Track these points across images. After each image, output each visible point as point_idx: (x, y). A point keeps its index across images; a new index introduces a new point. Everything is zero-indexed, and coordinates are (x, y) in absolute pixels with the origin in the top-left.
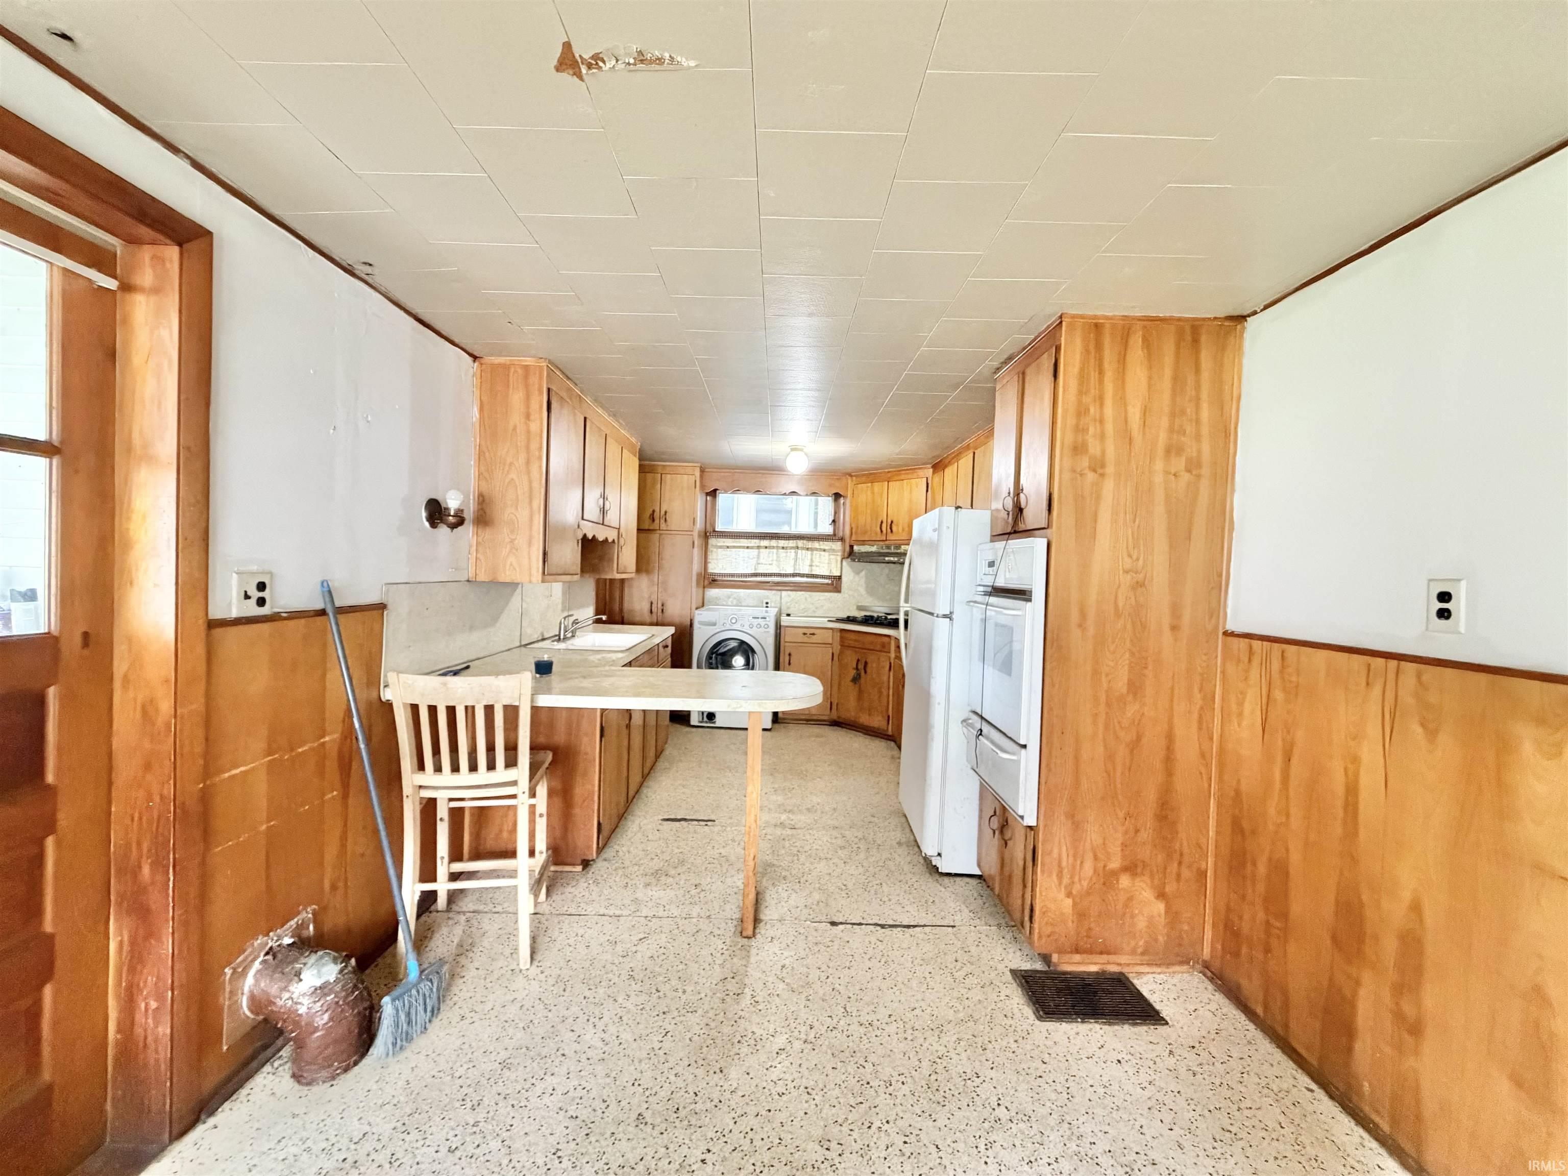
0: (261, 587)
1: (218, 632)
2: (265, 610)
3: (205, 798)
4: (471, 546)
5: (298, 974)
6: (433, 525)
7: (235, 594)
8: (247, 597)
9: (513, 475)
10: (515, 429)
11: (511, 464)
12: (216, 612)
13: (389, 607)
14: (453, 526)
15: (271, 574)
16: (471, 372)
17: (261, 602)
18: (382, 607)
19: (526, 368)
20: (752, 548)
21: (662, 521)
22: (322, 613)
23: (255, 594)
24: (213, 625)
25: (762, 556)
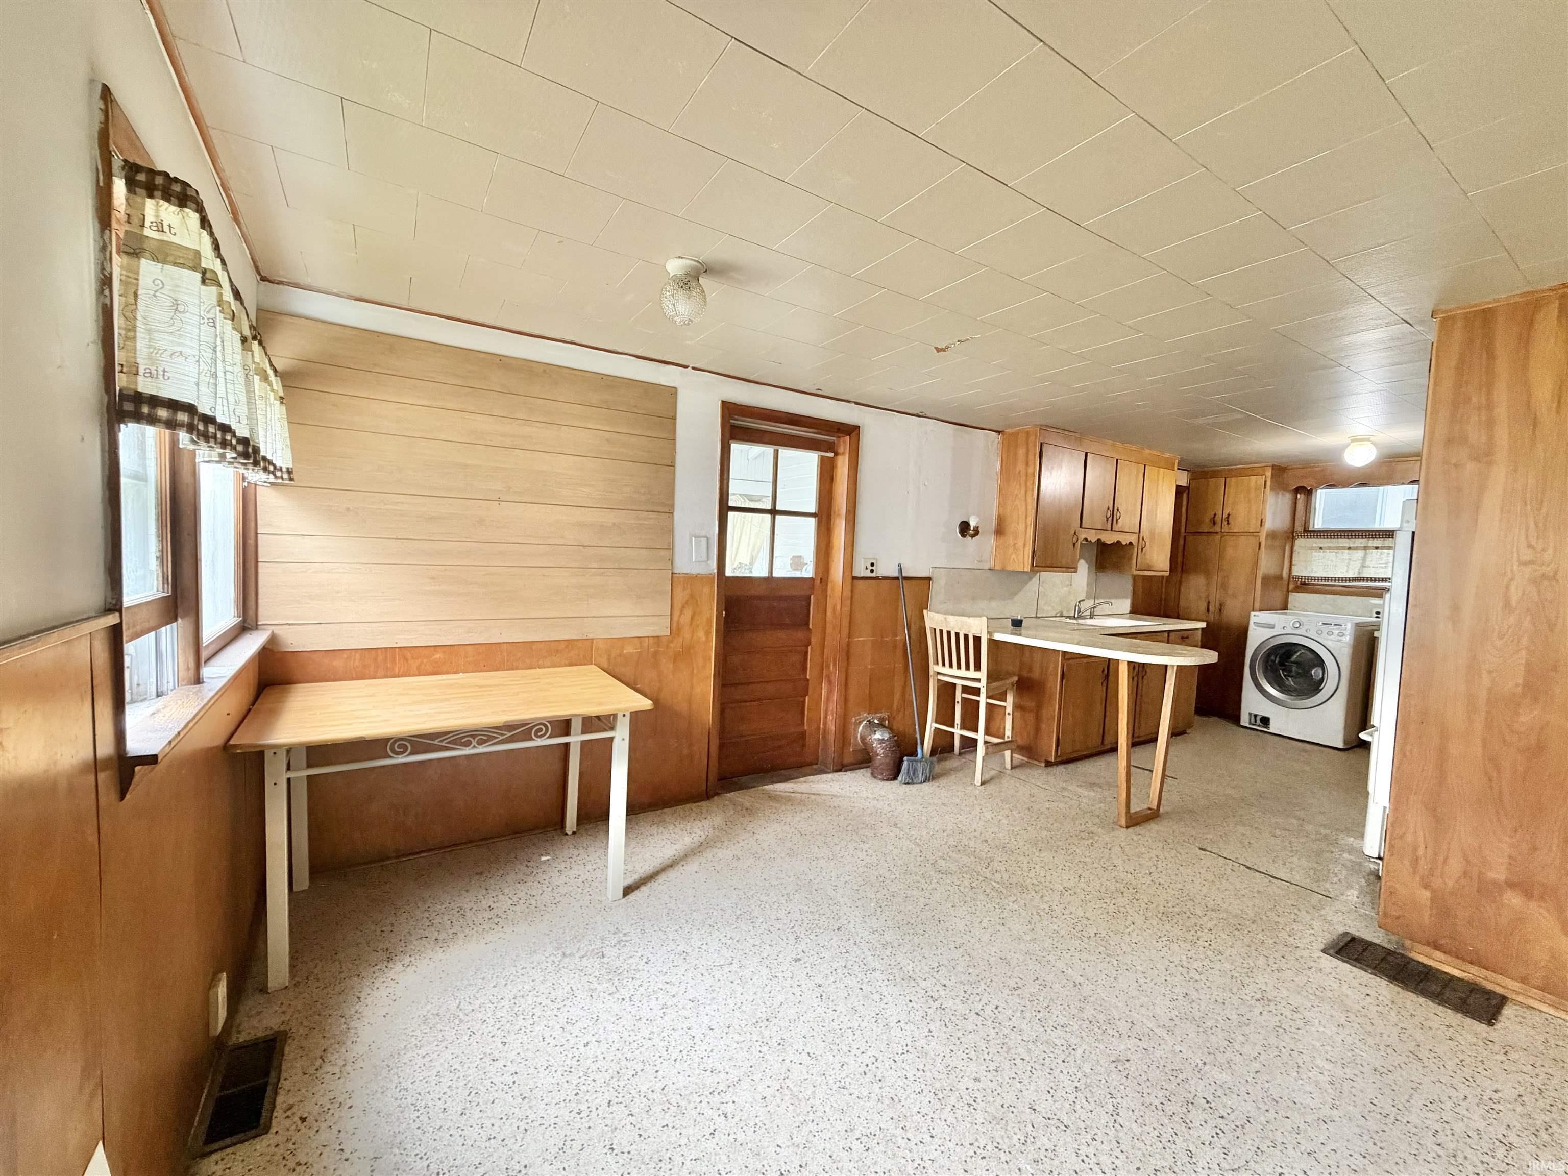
0: (872, 565)
1: (855, 581)
2: (873, 575)
3: (849, 645)
4: (992, 548)
5: (875, 731)
6: (963, 535)
7: (863, 567)
8: (867, 568)
9: (1017, 502)
10: (1019, 472)
11: (1017, 495)
12: (855, 574)
13: (934, 579)
14: (973, 536)
15: (876, 559)
16: (997, 441)
17: (872, 571)
18: (929, 579)
19: (1028, 433)
20: (1356, 548)
21: (1225, 523)
22: (897, 578)
23: (870, 568)
24: (854, 578)
25: (1369, 558)
